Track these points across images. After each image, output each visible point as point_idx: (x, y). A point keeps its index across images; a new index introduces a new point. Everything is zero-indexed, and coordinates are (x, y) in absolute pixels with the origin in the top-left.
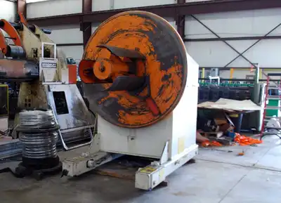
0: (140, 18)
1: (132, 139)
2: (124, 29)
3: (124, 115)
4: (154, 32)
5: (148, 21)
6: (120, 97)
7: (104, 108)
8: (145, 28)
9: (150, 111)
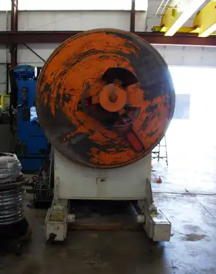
0: (118, 38)
1: (102, 181)
2: (97, 49)
3: (98, 153)
4: (137, 56)
5: (130, 42)
6: (92, 132)
7: (71, 146)
8: (125, 51)
9: (131, 147)
